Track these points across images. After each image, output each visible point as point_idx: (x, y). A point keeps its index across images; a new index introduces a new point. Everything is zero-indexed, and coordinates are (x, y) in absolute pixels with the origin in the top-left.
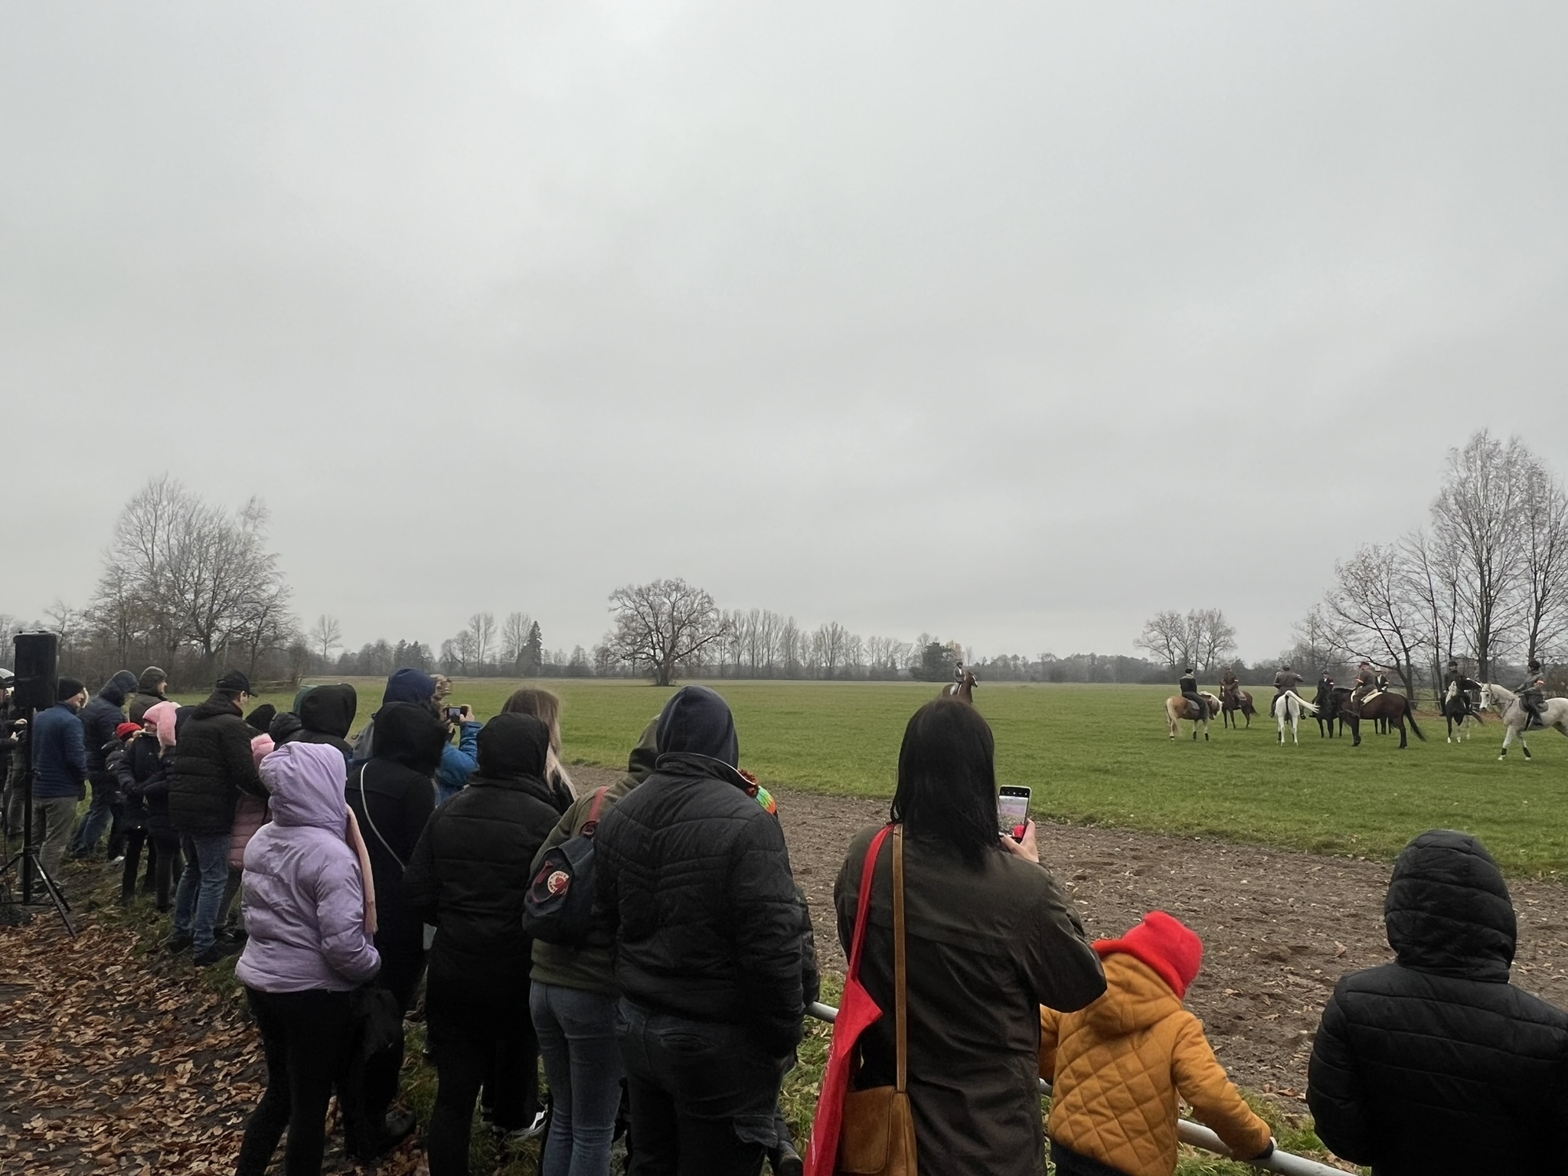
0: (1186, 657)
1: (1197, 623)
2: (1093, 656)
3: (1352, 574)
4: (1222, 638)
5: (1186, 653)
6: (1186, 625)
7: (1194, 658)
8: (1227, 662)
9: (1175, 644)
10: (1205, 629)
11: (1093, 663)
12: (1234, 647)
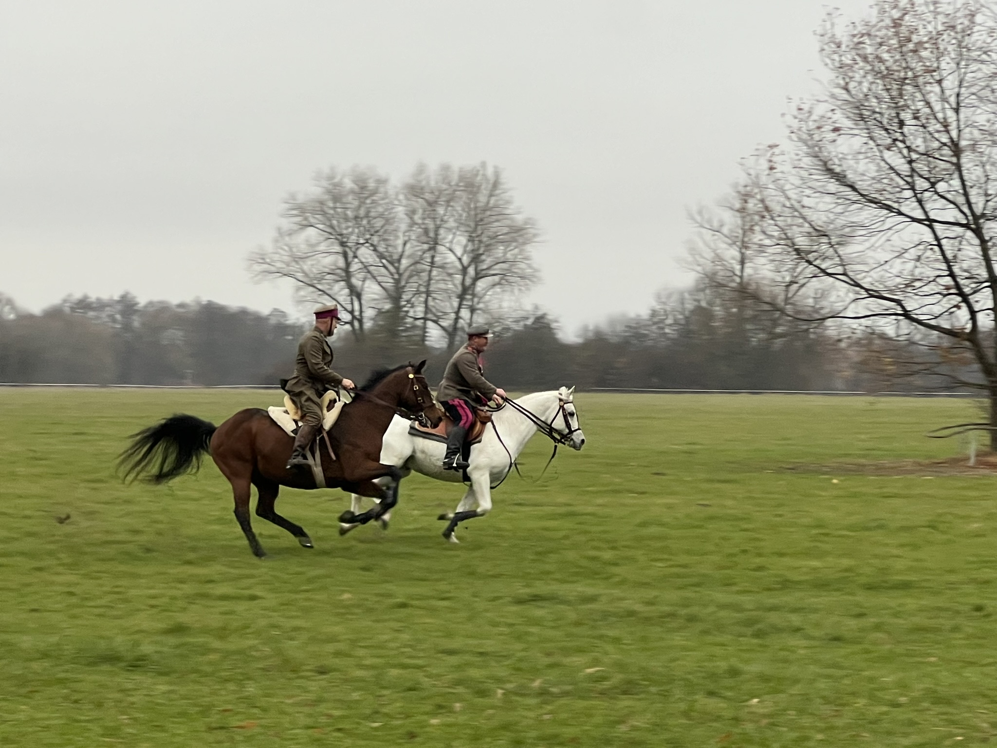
0: (398, 308)
1: (432, 204)
2: (127, 305)
3: (865, 58)
4: (500, 251)
5: (395, 295)
6: (400, 211)
7: (419, 311)
8: (508, 323)
9: (366, 267)
10: (452, 223)
11: (127, 327)
12: (528, 278)
